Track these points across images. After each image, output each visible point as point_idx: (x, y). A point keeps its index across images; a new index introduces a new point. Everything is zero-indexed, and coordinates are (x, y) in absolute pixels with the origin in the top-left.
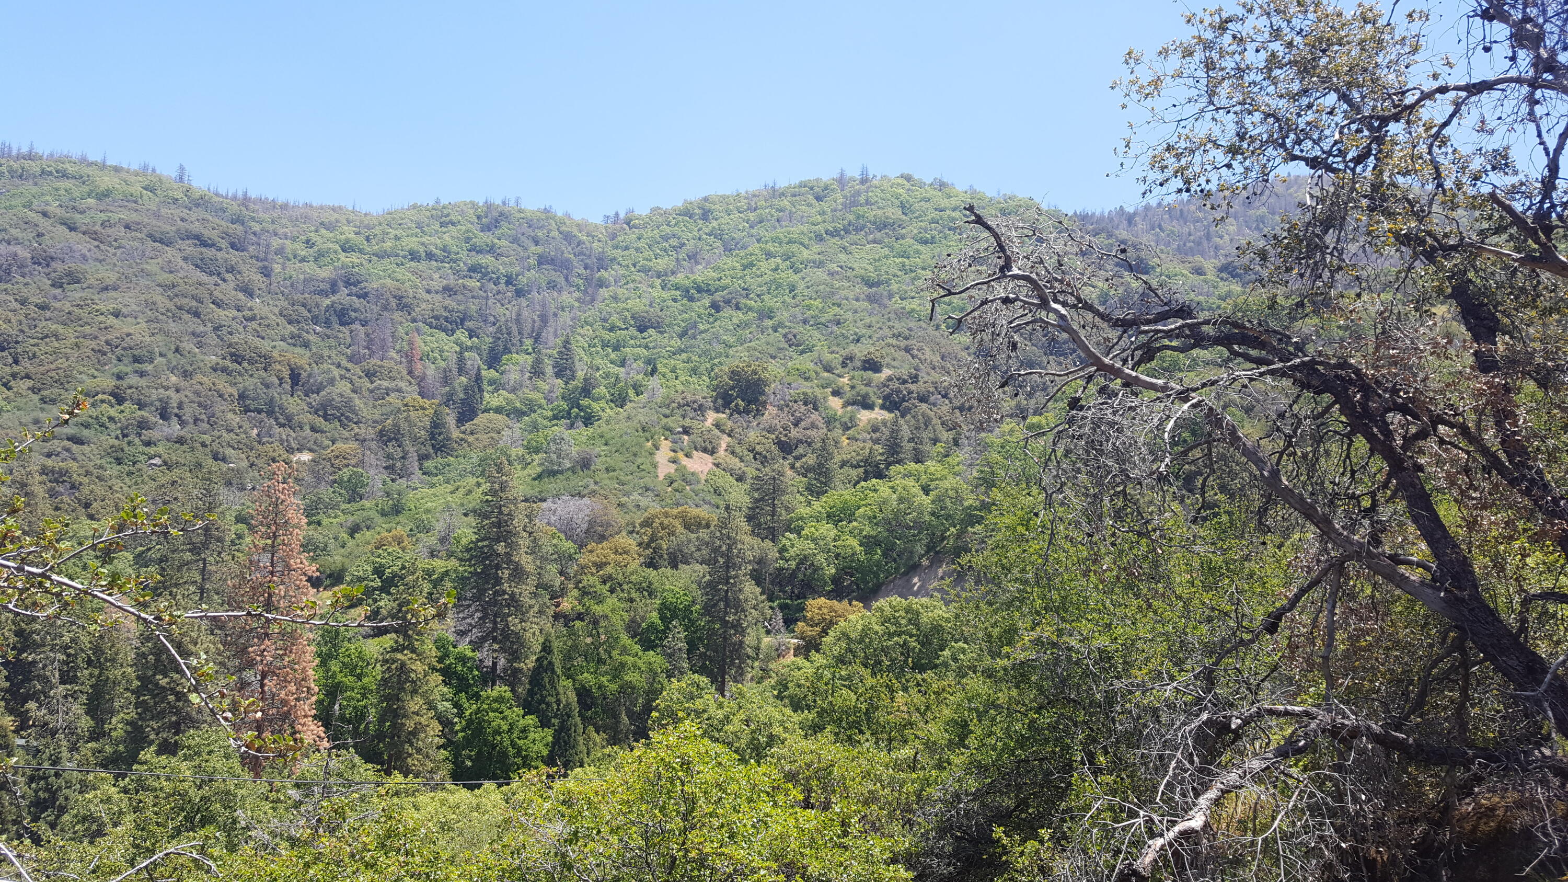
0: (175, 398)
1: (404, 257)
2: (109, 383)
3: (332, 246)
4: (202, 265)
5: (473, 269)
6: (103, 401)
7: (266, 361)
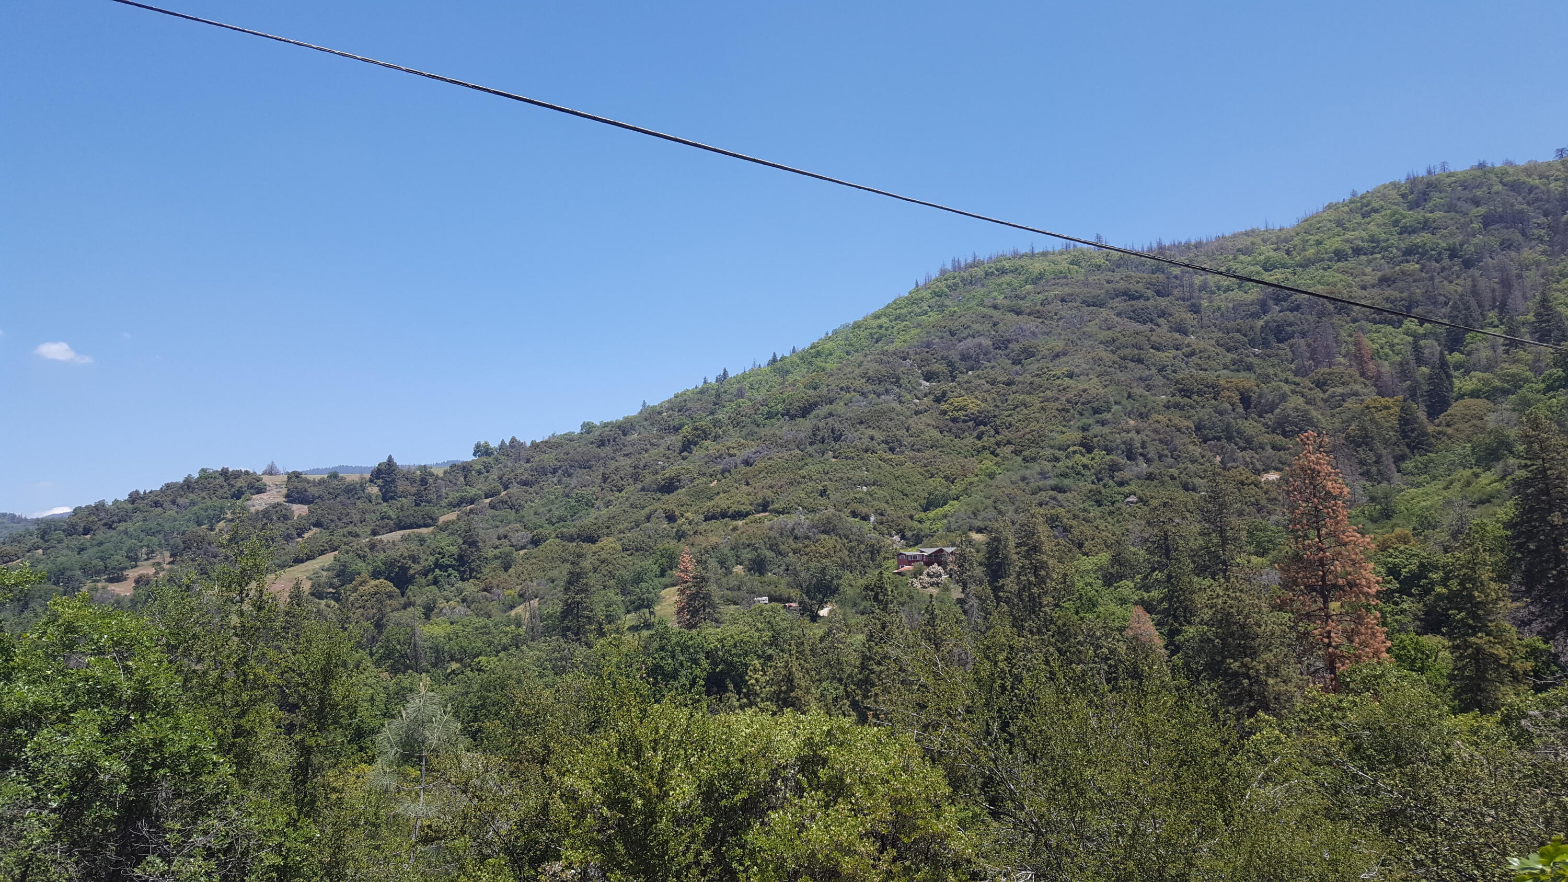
0: (1137, 440)
1: (1330, 260)
2: (1077, 436)
3: (1253, 268)
4: (1137, 316)
5: (1409, 252)
6: (1074, 452)
7: (1215, 390)
